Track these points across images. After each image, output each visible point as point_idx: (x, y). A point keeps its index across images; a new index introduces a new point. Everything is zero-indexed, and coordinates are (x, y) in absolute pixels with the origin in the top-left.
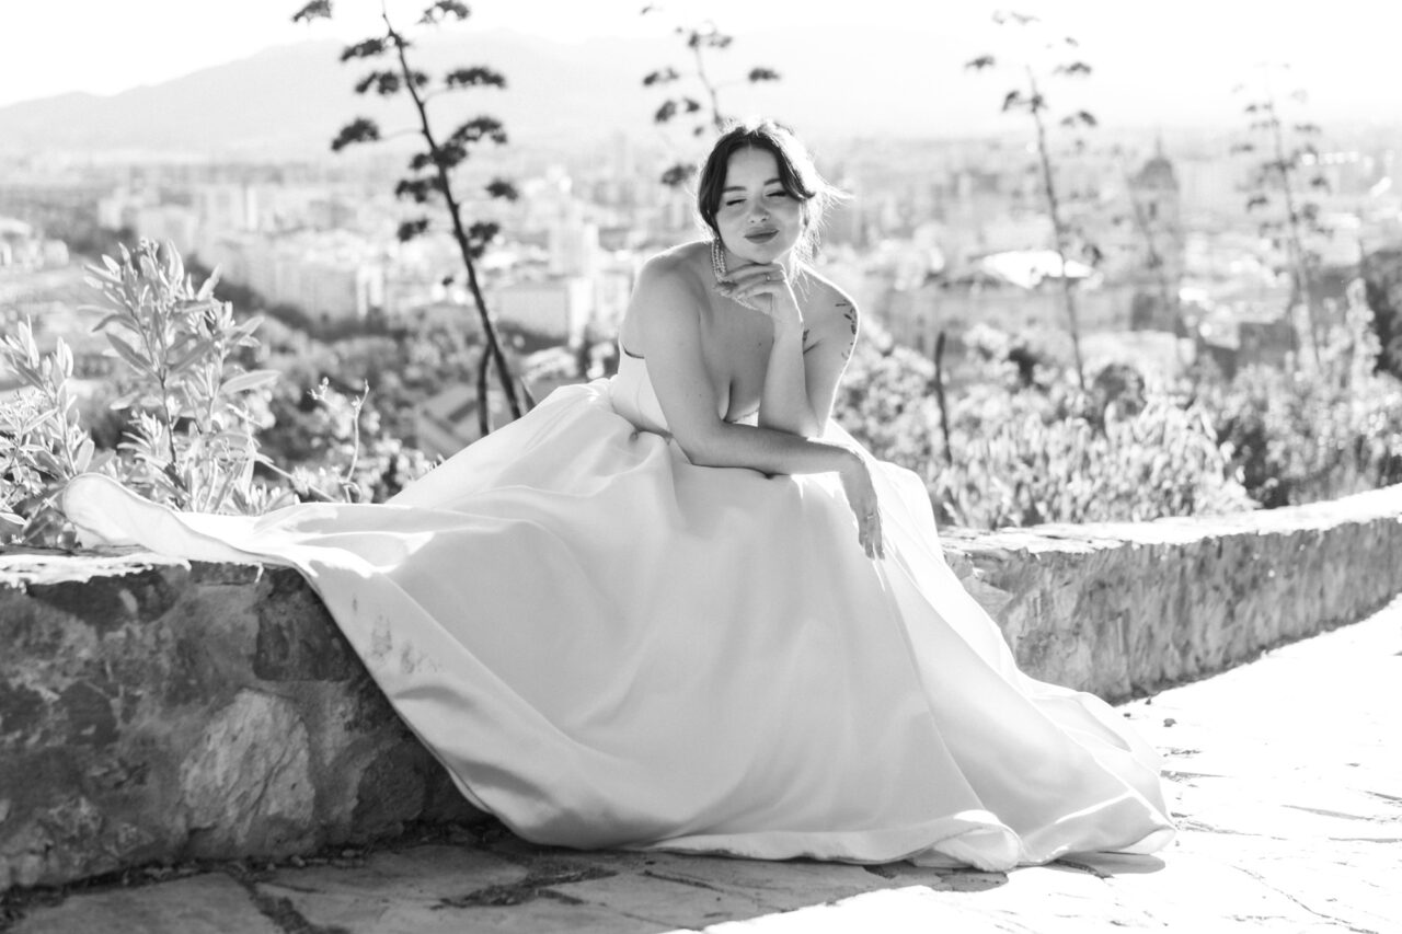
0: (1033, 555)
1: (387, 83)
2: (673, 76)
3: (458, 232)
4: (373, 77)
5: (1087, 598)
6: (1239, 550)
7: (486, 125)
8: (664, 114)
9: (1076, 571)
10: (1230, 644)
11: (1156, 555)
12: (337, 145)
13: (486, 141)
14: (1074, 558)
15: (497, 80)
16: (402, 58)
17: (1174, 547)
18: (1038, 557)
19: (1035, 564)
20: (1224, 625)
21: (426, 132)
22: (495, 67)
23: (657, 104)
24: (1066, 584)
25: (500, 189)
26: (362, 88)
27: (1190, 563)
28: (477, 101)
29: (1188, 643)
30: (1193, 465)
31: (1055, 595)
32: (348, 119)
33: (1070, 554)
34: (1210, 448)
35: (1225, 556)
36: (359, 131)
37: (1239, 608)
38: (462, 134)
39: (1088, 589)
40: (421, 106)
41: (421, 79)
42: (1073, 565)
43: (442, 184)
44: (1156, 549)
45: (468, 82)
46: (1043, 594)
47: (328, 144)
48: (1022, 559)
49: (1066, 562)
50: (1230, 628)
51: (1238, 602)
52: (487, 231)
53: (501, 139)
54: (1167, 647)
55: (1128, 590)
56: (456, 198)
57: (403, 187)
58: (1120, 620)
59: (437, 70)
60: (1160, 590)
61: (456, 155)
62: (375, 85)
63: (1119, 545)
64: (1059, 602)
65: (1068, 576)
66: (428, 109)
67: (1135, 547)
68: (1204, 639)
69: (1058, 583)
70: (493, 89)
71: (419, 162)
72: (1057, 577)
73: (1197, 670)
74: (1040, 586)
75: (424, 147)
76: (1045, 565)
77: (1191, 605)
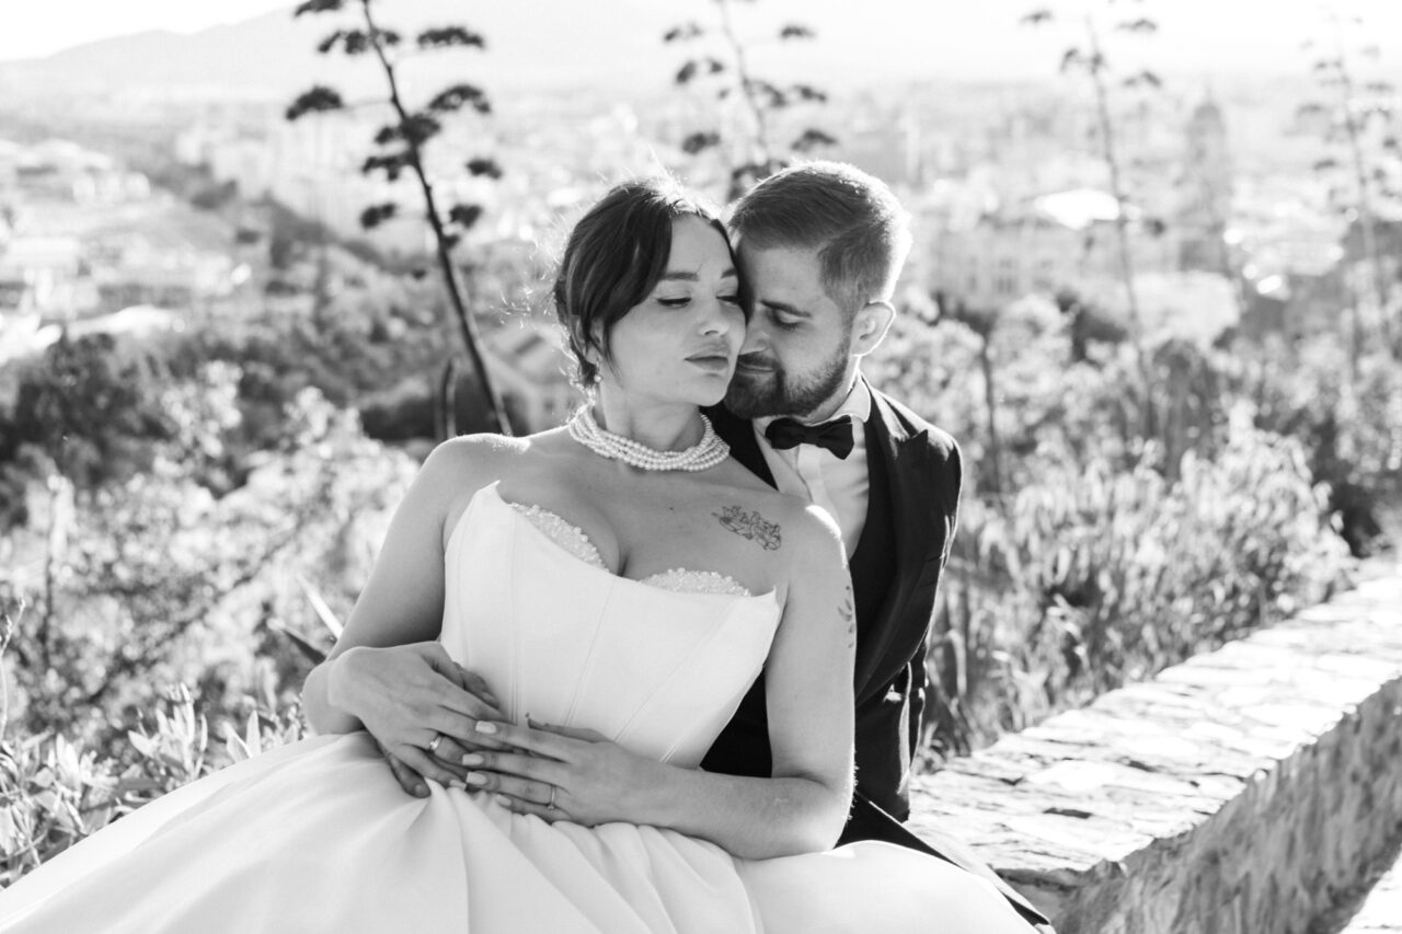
0: (1115, 866)
1: (355, 42)
2: (696, 31)
3: (432, 217)
4: (337, 36)
5: (1193, 891)
6: (1378, 712)
7: (466, 92)
8: (684, 75)
9: (1179, 862)
10: (1366, 841)
11: (1284, 774)
12: (292, 114)
13: (467, 110)
14: (1177, 842)
15: (475, 41)
16: (367, 13)
17: (1306, 748)
18: (1123, 867)
19: (1118, 880)
20: (1359, 817)
21: (395, 100)
22: (473, 28)
23: (677, 65)
24: (1166, 883)
25: (479, 168)
26: (325, 47)
27: (1323, 758)
28: (453, 65)
29: (1320, 874)
30: (1282, 510)
31: (1146, 909)
32: (304, 86)
33: (1171, 839)
34: (1303, 491)
35: (1365, 726)
36: (320, 100)
37: (1376, 786)
38: (441, 102)
39: (1194, 875)
40: (389, 69)
41: (392, 38)
42: (1175, 854)
43: (413, 159)
44: (1284, 764)
45: (442, 42)
46: (1129, 919)
47: (281, 112)
48: (1098, 882)
49: (1165, 854)
50: (1365, 822)
51: (1375, 779)
52: (467, 215)
53: (484, 108)
54: (1294, 892)
55: (1249, 846)
56: (429, 179)
57: (371, 164)
58: (1237, 902)
59: (410, 27)
60: (1288, 818)
61: (427, 129)
62: (340, 45)
63: (1239, 788)
64: (1152, 916)
65: (1166, 874)
66: (397, 73)
67: (1260, 776)
68: (1338, 855)
69: (1150, 888)
70: (471, 50)
71: (384, 136)
72: (1151, 880)
73: (1328, 904)
74: (1125, 907)
75: (393, 119)
76: (1134, 874)
77: (1323, 819)
